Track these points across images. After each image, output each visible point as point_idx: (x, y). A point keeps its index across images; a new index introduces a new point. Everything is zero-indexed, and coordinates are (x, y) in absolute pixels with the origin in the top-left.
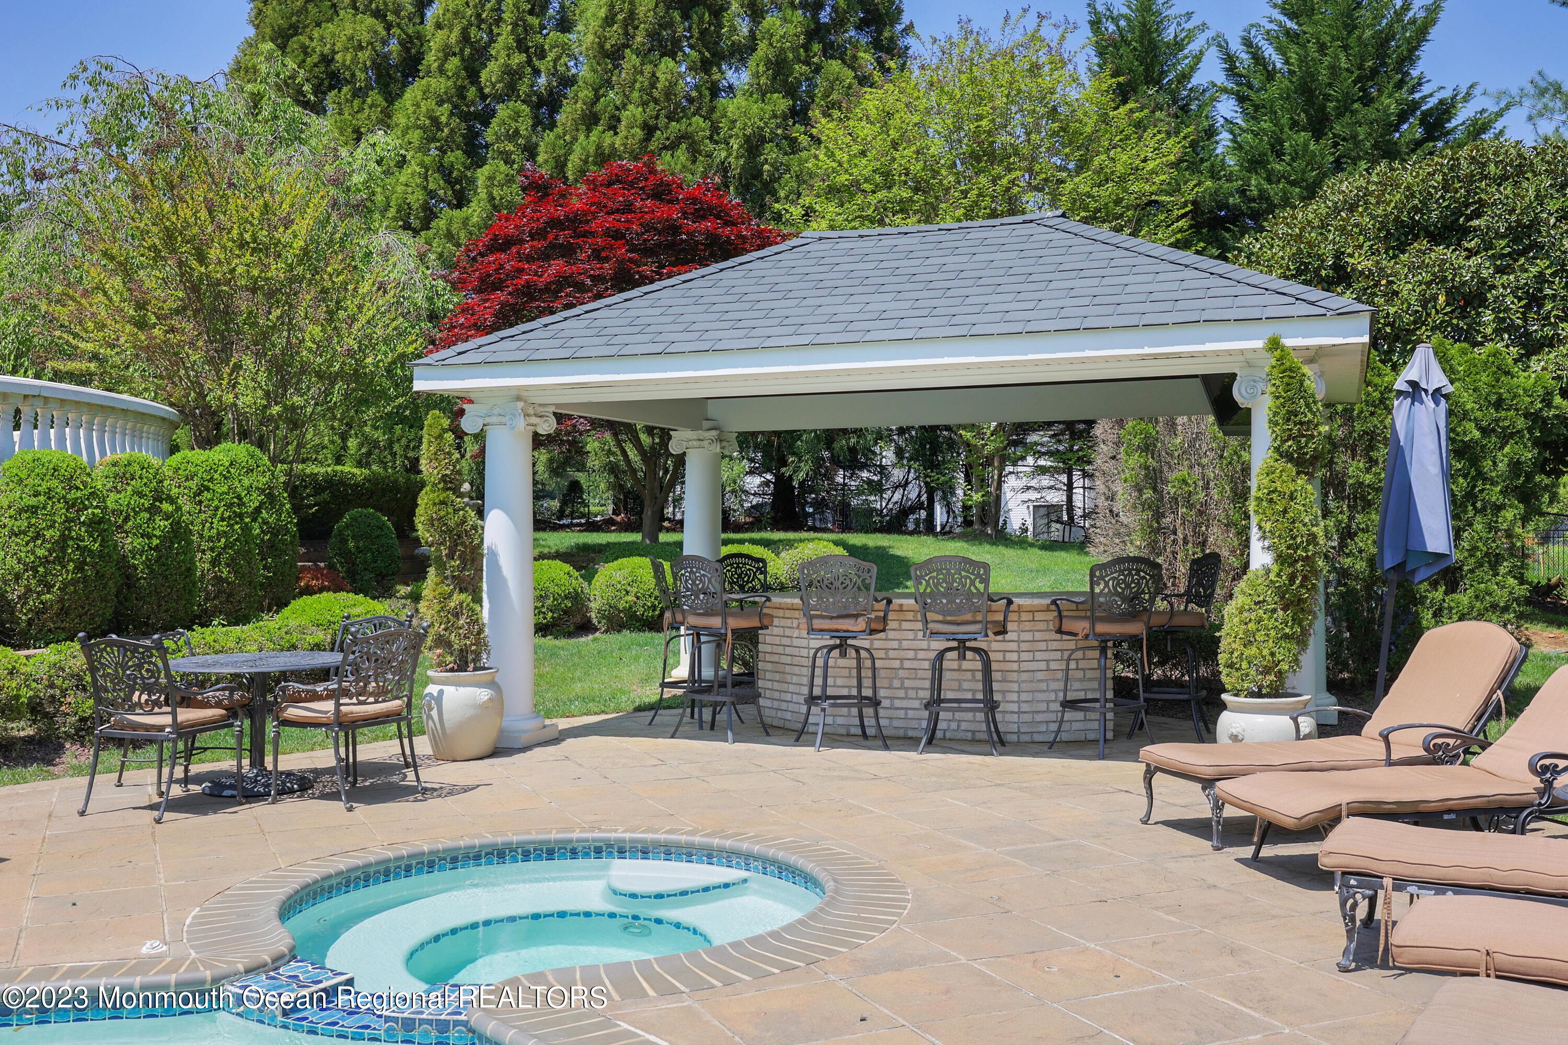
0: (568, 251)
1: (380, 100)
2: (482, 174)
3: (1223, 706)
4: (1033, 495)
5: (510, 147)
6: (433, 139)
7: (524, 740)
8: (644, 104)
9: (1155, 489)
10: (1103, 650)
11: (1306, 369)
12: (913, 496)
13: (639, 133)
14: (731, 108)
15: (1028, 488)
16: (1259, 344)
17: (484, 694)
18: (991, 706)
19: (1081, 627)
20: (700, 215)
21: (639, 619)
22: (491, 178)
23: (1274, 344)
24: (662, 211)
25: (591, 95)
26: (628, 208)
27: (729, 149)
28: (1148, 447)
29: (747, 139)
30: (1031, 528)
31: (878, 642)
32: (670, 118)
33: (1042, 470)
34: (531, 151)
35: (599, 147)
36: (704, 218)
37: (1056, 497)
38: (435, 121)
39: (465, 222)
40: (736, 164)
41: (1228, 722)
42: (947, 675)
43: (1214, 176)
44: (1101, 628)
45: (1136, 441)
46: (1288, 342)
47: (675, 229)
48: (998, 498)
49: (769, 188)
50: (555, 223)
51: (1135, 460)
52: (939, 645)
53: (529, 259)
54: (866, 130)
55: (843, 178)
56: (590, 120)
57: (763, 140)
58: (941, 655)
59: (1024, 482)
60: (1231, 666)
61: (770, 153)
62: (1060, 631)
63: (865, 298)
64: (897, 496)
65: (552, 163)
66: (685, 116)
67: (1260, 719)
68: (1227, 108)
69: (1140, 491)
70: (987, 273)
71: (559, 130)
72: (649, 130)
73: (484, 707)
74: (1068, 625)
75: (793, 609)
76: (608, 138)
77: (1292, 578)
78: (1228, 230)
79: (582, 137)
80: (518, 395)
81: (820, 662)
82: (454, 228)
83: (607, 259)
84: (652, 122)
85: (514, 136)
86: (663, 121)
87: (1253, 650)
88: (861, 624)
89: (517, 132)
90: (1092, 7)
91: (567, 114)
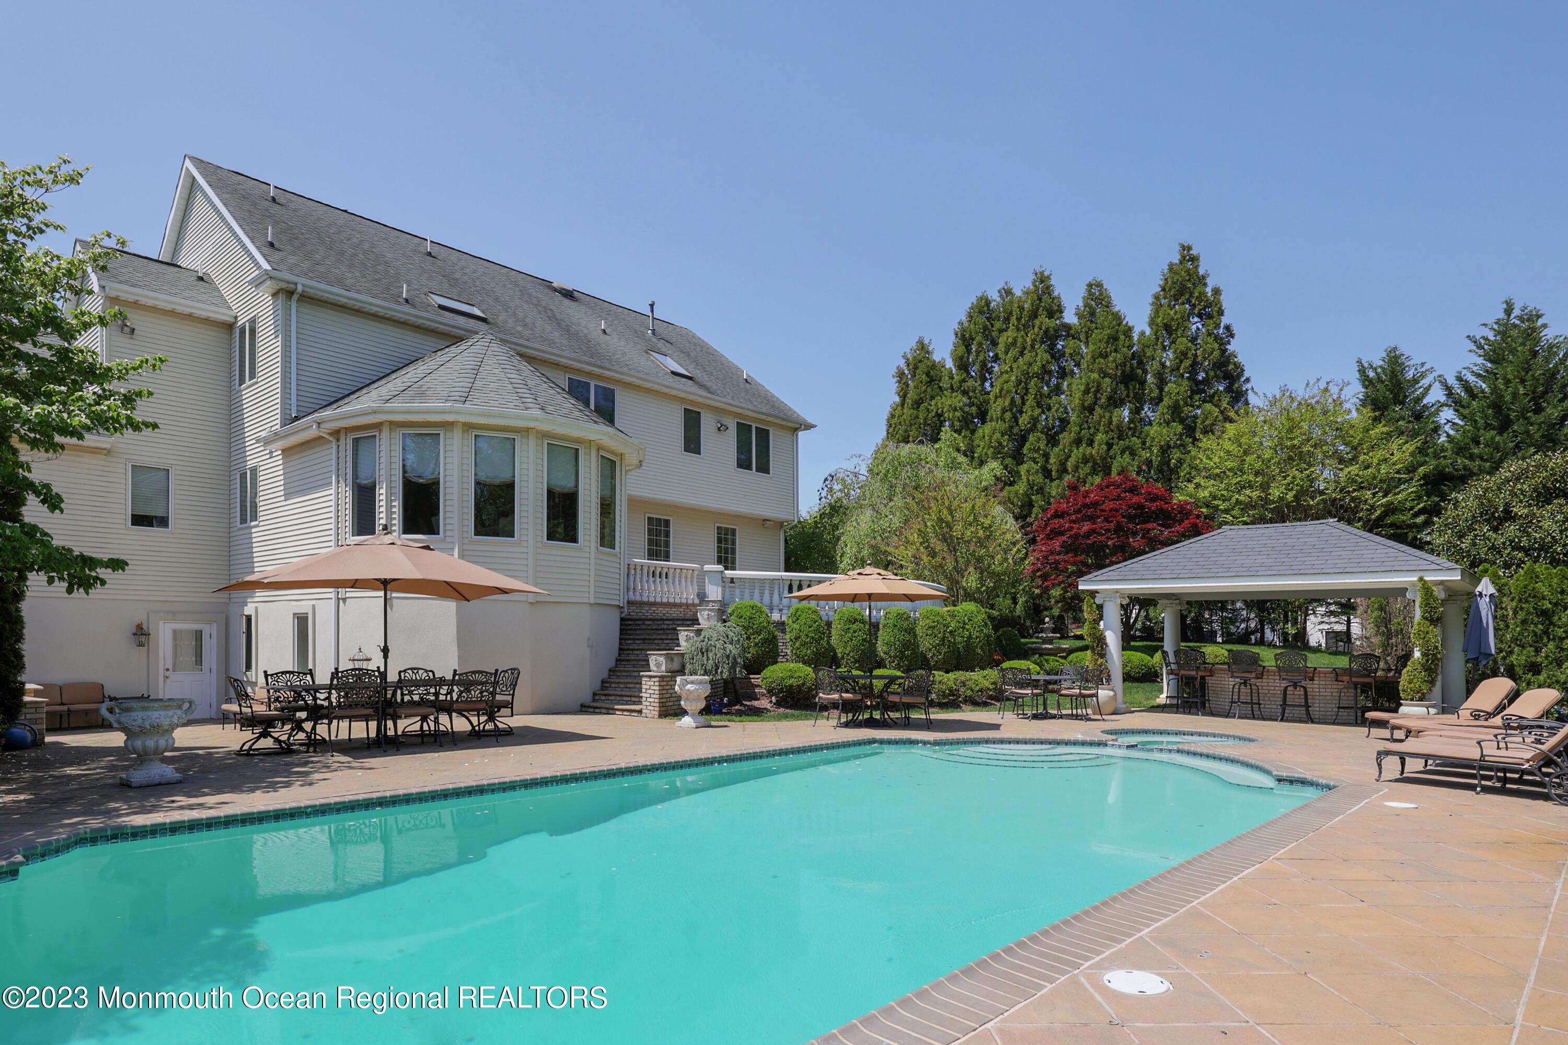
0: (1092, 519)
1: (968, 433)
2: (1023, 469)
3: (1401, 705)
4: (1326, 627)
5: (1036, 455)
6: (999, 453)
7: (1122, 711)
8: (1107, 432)
9: (1386, 627)
10: (1356, 688)
11: (1434, 588)
12: (1253, 625)
13: (1105, 447)
14: (1152, 432)
15: (1322, 622)
16: (1415, 579)
17: (1112, 693)
18: (1307, 706)
19: (1346, 678)
20: (1153, 500)
21: (1133, 677)
22: (1028, 471)
23: (1421, 579)
24: (1135, 499)
25: (1078, 429)
26: (1119, 498)
27: (1151, 452)
28: (1381, 609)
29: (1161, 447)
30: (1324, 645)
31: (1259, 682)
32: (1119, 439)
33: (1332, 613)
34: (1046, 456)
35: (1084, 455)
36: (1155, 501)
37: (1340, 628)
38: (1000, 444)
39: (1016, 493)
40: (1156, 461)
41: (1402, 709)
42: (1288, 696)
43: (1436, 456)
44: (1354, 679)
45: (1376, 606)
46: (1427, 579)
47: (1141, 507)
48: (1305, 628)
49: (1175, 471)
50: (1085, 506)
51: (1376, 613)
52: (1284, 684)
53: (1074, 522)
54: (1228, 445)
55: (1218, 471)
56: (1078, 442)
57: (1169, 447)
58: (1286, 688)
59: (1319, 619)
60: (1404, 691)
61: (1176, 455)
62: (1337, 680)
63: (1254, 557)
64: (1243, 626)
65: (1058, 463)
66: (1128, 437)
67: (1416, 709)
68: (1447, 414)
69: (1379, 628)
70: (1304, 547)
71: (1061, 447)
72: (1110, 446)
73: (1111, 697)
74: (1340, 678)
75: (1224, 670)
76: (1089, 450)
77: (1427, 661)
78: (1445, 485)
79: (1075, 451)
80: (1117, 591)
81: (1236, 690)
82: (1012, 495)
83: (1112, 522)
84: (1111, 441)
85: (1037, 450)
86: (1116, 440)
87: (1412, 685)
88: (1254, 675)
89: (1039, 447)
90: (1359, 362)
91: (1065, 438)
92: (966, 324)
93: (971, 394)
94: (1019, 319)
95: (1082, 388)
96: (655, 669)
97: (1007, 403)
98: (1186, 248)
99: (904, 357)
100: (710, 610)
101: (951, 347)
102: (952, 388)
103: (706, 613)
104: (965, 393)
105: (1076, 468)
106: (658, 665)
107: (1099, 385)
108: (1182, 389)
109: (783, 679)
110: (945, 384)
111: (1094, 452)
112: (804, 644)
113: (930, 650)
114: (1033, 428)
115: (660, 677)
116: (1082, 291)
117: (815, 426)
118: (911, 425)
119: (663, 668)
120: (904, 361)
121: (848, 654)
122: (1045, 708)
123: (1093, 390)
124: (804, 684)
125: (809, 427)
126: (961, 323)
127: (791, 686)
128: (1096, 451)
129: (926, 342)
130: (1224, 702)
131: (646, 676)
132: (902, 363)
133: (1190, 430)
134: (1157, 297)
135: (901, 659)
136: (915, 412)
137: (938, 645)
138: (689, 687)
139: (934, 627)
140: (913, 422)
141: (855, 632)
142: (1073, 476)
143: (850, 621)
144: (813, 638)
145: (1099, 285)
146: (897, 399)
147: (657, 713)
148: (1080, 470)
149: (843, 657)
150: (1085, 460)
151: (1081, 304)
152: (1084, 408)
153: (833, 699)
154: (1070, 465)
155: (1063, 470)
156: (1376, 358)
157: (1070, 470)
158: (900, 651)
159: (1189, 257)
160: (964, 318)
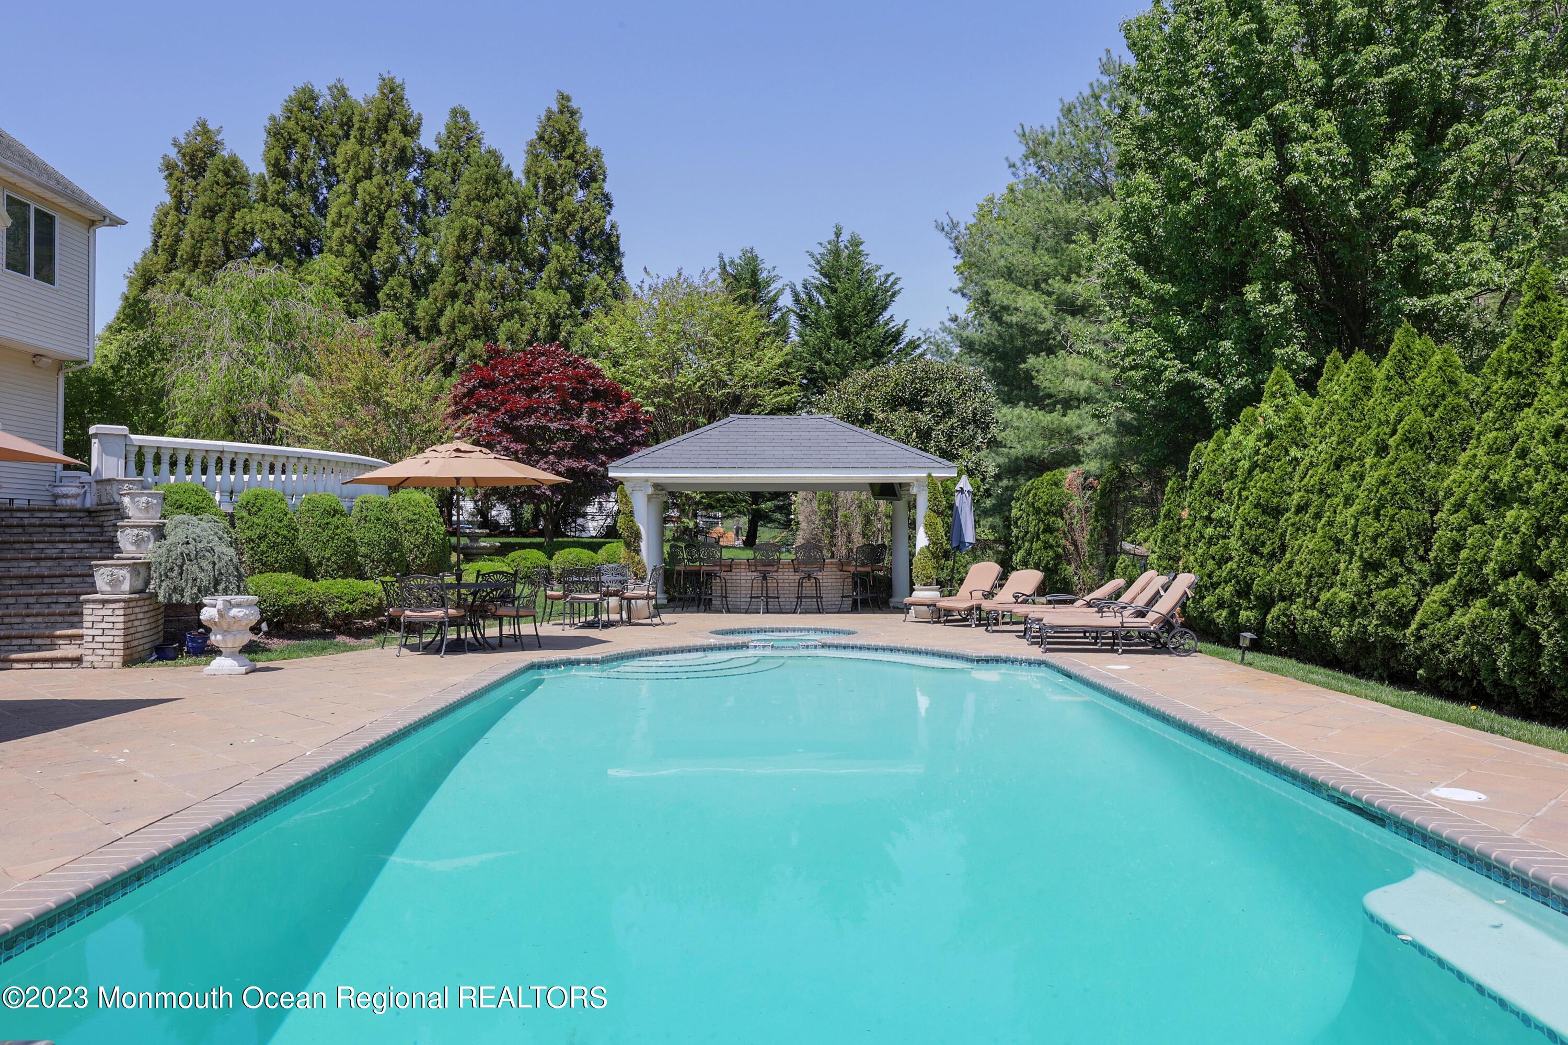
5: (398, 304)
8: (489, 289)
13: (488, 306)
23: (930, 475)
25: (453, 280)
29: (550, 315)
31: (779, 576)
45: (824, 499)
52: (800, 576)
56: (453, 296)
57: (558, 316)
58: (801, 580)
61: (565, 327)
65: (428, 318)
69: (825, 520)
71: (431, 299)
76: (468, 308)
79: (450, 307)
80: (647, 480)
81: (755, 583)
85: (399, 298)
86: (500, 300)
89: (402, 295)
90: (721, 257)
91: (437, 289)
92: (282, 121)
93: (296, 211)
94: (362, 129)
95: (457, 233)
96: (108, 589)
97: (348, 230)
98: (564, 98)
99: (175, 143)
100: (150, 495)
101: (263, 148)
102: (264, 199)
103: (144, 499)
104: (285, 208)
105: (452, 327)
106: (115, 583)
107: (479, 233)
108: (570, 254)
109: (279, 596)
110: (253, 193)
111: (475, 311)
112: (273, 546)
113: (411, 551)
114: (392, 270)
115: (124, 601)
116: (446, 118)
117: (125, 223)
118: (202, 240)
119: (126, 586)
120: (176, 150)
121: (329, 559)
122: (596, 616)
123: (470, 236)
124: (309, 602)
125: (116, 222)
126: (273, 118)
127: (293, 605)
128: (477, 309)
129: (212, 127)
130: (741, 595)
131: (94, 601)
132: (173, 154)
133: (577, 301)
134: (532, 145)
135: (388, 563)
136: (208, 222)
137: (421, 544)
138: (234, 612)
139: (415, 521)
140: (205, 236)
141: (337, 528)
142: (448, 338)
143: (329, 513)
144: (285, 537)
145: (466, 116)
146: (168, 199)
147: (120, 659)
148: (457, 331)
149: (320, 564)
150: (463, 320)
151: (443, 132)
152: (458, 257)
153: (436, 617)
154: (443, 323)
155: (434, 329)
156: (734, 254)
157: (444, 329)
158: (386, 553)
159: (567, 110)
160: (278, 112)
